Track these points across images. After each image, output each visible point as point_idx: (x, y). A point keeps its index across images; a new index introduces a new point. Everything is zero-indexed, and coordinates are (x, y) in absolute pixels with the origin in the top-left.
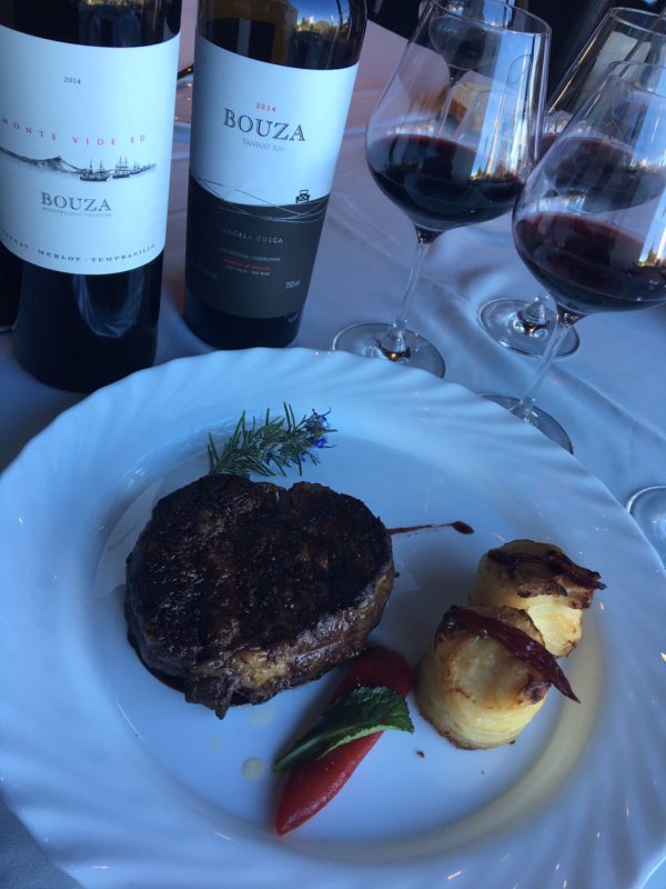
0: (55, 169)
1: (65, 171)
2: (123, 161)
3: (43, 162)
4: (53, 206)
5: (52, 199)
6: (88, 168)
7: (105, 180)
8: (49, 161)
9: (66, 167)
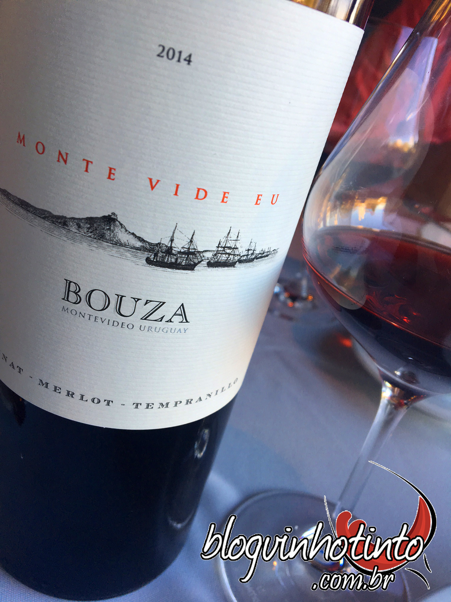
0: (102, 237)
1: (119, 244)
2: (233, 236)
3: (78, 222)
4: (83, 307)
5: (83, 294)
6: (166, 242)
7: (191, 267)
8: (91, 220)
9: (123, 237)
